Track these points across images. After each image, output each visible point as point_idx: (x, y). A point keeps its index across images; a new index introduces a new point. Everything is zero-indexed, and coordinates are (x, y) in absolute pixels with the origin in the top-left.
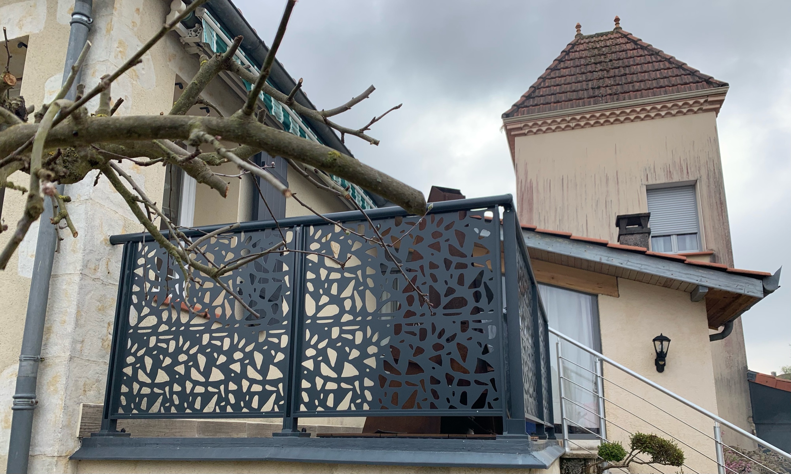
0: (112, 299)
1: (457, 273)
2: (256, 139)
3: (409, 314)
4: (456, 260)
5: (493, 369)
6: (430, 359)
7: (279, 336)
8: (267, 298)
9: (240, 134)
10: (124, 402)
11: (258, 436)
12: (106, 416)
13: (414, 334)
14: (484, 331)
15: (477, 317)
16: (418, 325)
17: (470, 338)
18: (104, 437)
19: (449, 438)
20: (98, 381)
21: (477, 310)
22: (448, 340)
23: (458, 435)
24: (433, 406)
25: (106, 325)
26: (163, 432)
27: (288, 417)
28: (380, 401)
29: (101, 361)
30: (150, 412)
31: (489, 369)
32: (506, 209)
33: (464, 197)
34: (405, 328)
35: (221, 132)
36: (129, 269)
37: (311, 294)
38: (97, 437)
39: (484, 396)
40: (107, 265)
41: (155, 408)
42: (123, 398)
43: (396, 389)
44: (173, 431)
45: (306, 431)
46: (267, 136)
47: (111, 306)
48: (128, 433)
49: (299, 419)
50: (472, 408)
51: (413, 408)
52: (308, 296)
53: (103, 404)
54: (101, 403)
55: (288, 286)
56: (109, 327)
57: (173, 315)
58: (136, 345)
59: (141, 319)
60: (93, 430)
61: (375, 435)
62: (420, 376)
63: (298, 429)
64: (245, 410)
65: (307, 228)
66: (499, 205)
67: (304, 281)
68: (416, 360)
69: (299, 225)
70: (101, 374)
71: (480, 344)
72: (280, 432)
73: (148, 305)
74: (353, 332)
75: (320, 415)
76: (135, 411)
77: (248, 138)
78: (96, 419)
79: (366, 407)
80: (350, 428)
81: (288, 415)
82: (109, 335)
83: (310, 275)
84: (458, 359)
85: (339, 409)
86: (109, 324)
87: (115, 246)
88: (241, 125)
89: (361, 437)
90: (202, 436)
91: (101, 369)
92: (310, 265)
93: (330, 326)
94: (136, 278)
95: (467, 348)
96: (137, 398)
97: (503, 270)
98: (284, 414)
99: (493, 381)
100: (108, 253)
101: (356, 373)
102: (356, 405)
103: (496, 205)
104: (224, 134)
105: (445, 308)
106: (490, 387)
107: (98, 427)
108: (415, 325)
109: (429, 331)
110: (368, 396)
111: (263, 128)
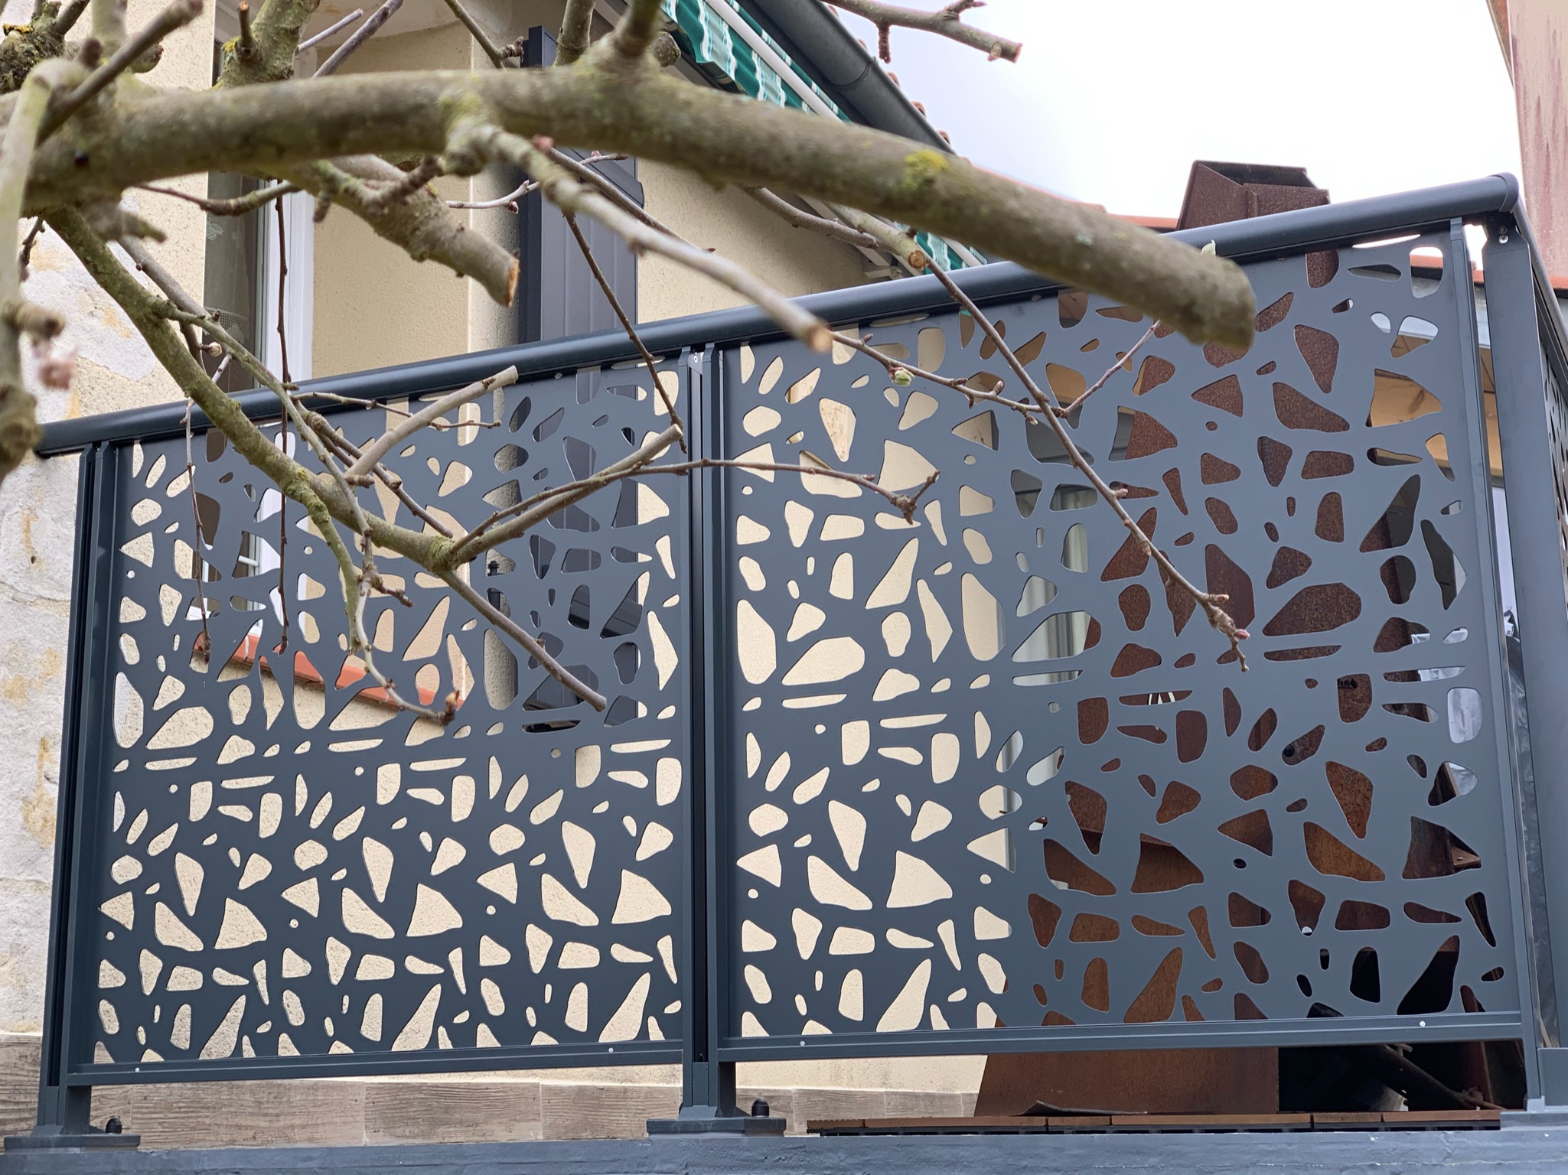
0: (50, 652)
1: (1311, 493)
2: (662, 136)
3: (1134, 659)
4: (1303, 442)
5: (1472, 859)
6: (1222, 828)
7: (647, 763)
8: (598, 622)
9: (607, 121)
10: (111, 1025)
11: (584, 1135)
12: (52, 1076)
13: (1157, 736)
14: (1431, 713)
15: (1398, 659)
16: (1166, 699)
17: (1381, 744)
18: (53, 1151)
19: (1312, 1128)
20: (17, 949)
21: (1398, 634)
22: (1289, 753)
23: (1351, 1117)
24: (1245, 1008)
25: (34, 749)
26: (246, 1127)
27: (701, 1060)
28: (1040, 993)
29: (22, 877)
30: (203, 1056)
31: (1460, 858)
32: (1493, 235)
33: (1322, 198)
34: (1119, 715)
35: (548, 120)
36: (105, 542)
37: (758, 602)
38: (23, 1152)
39: (1445, 963)
40: (27, 530)
41: (222, 1043)
42: (105, 1006)
43: (1094, 949)
44: (282, 1123)
45: (767, 1114)
46: (697, 120)
47: (46, 678)
48: (130, 1133)
49: (738, 1065)
50: (1400, 1011)
51: (1167, 1017)
52: (745, 611)
53: (40, 1034)
54: (33, 1029)
55: (672, 575)
56: (46, 755)
57: (267, 704)
58: (144, 814)
59: (154, 721)
60: (9, 1127)
61: (1026, 1121)
62: (1187, 895)
63: (739, 1105)
64: (542, 1039)
65: (731, 354)
66: (1465, 221)
67: (726, 552)
68: (1171, 833)
69: (698, 347)
70: (27, 924)
71: (1421, 767)
72: (673, 1115)
73: (178, 669)
74: (920, 740)
75: (818, 1050)
76: (151, 1056)
77: (634, 134)
78: (17, 1088)
79: (986, 1017)
80: (915, 1096)
81: (700, 1052)
82: (47, 784)
83: (749, 531)
84: (1336, 823)
85: (883, 1026)
86: (43, 744)
87: (51, 460)
88: (610, 90)
89: (973, 1131)
90: (385, 1140)
91: (25, 906)
92: (748, 491)
93: (835, 718)
94: (131, 574)
95: (1365, 779)
96: (158, 1008)
97: (1496, 463)
98: (686, 1050)
99: (1477, 903)
100: (29, 489)
101: (943, 890)
102: (948, 1011)
103: (1453, 222)
104: (557, 126)
105: (1269, 630)
106: (1467, 928)
107: (26, 1115)
108: (1155, 701)
109: (1215, 722)
110: (993, 973)
111: (682, 96)
